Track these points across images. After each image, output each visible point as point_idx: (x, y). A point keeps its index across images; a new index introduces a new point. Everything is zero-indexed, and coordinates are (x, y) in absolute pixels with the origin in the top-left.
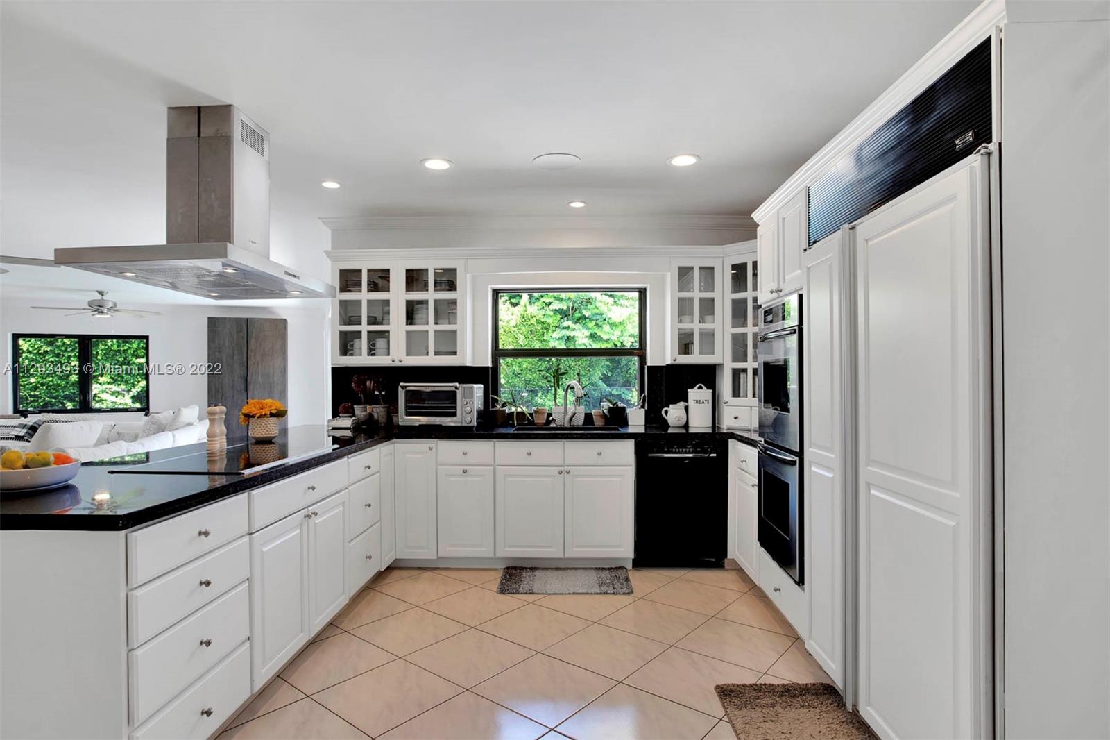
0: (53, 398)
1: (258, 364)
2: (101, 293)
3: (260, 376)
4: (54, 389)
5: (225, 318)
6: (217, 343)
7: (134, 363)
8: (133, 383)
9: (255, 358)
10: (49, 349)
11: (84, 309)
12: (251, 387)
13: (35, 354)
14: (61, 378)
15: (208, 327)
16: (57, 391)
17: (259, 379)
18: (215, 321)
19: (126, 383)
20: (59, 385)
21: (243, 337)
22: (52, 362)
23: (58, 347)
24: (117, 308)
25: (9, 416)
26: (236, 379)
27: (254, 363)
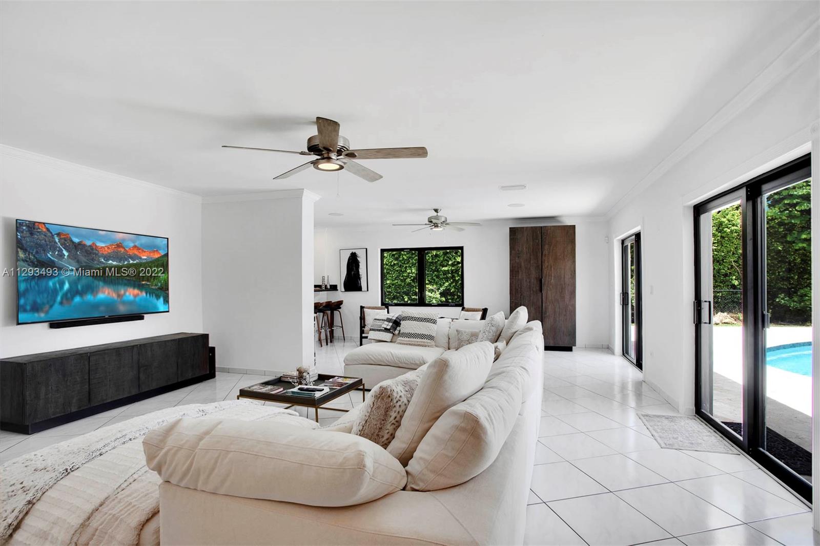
0: (398, 293)
1: (551, 267)
2: (436, 211)
3: (553, 278)
4: (398, 288)
5: (523, 228)
6: (517, 250)
7: (441, 270)
8: (440, 284)
9: (548, 262)
10: (396, 262)
11: (426, 224)
12: (544, 288)
13: (389, 266)
14: (402, 281)
15: (510, 236)
16: (400, 289)
17: (552, 281)
18: (515, 231)
19: (437, 284)
20: (400, 285)
21: (538, 245)
22: (397, 271)
23: (400, 261)
24: (448, 222)
25: (379, 307)
26: (532, 280)
27: (547, 266)
